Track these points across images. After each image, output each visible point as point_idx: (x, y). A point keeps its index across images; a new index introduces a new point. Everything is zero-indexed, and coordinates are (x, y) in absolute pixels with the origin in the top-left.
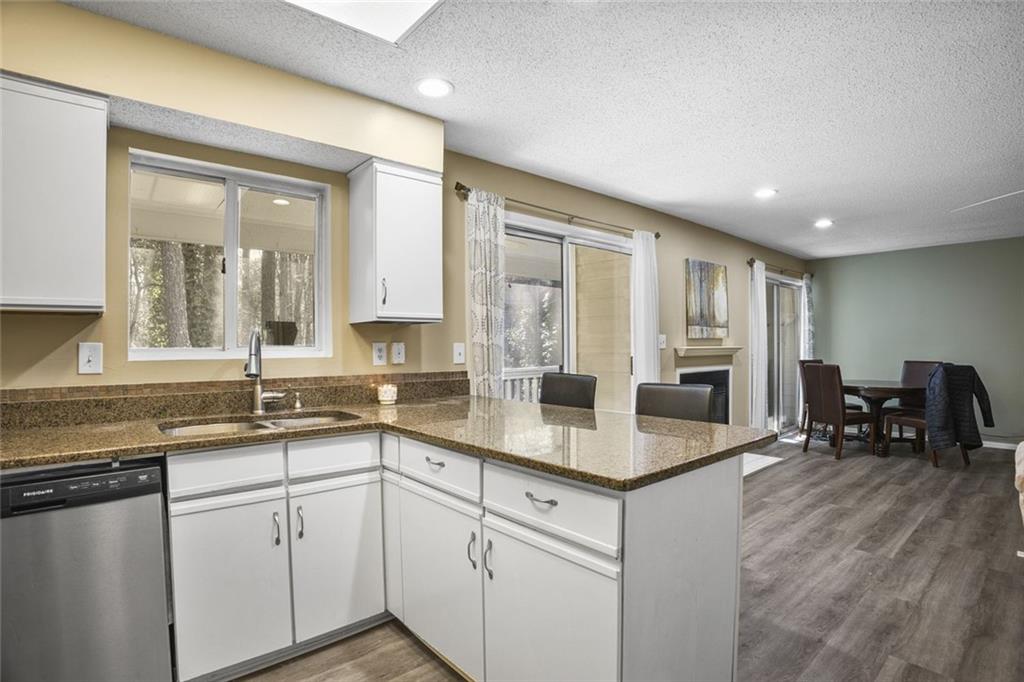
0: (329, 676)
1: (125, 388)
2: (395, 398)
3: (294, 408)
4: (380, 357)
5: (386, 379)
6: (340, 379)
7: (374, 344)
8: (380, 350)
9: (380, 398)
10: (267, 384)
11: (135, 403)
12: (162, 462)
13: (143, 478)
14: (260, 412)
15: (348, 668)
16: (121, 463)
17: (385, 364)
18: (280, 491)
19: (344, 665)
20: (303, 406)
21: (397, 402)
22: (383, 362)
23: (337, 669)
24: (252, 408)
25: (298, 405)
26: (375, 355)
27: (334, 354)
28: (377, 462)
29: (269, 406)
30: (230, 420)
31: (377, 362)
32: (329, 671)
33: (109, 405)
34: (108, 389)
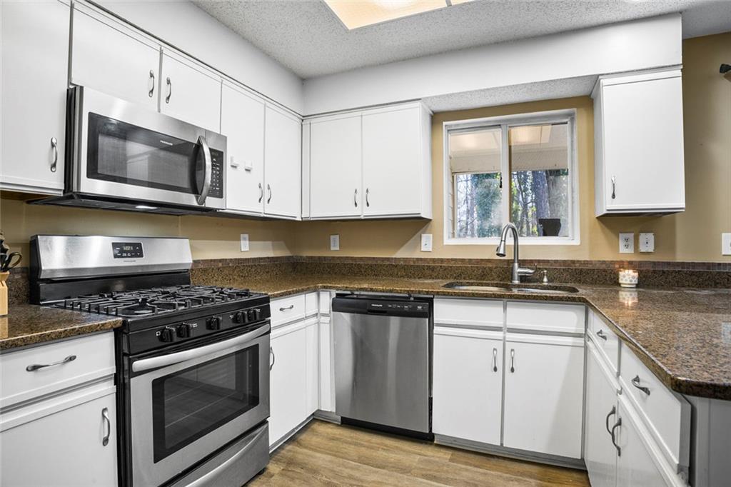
0: (517, 480)
1: (442, 260)
2: (637, 282)
3: (543, 282)
4: (627, 246)
5: (631, 265)
6: (586, 263)
7: (620, 235)
8: (627, 240)
9: (620, 281)
10: (523, 263)
11: (446, 269)
12: (431, 301)
13: (420, 307)
14: (516, 282)
15: (533, 484)
16: (415, 298)
17: (633, 252)
18: (499, 335)
19: (531, 480)
20: (549, 281)
21: (638, 286)
22: (631, 250)
23: (528, 480)
24: (512, 279)
25: (545, 280)
26: (622, 244)
27: (581, 243)
28: (582, 330)
29: (523, 278)
30: (497, 285)
31: (622, 249)
32: (520, 478)
33: (433, 269)
34: (434, 260)
